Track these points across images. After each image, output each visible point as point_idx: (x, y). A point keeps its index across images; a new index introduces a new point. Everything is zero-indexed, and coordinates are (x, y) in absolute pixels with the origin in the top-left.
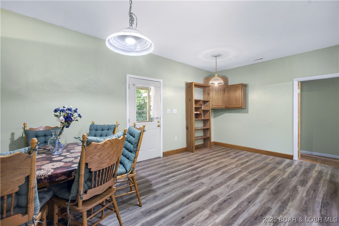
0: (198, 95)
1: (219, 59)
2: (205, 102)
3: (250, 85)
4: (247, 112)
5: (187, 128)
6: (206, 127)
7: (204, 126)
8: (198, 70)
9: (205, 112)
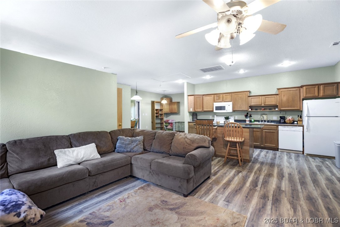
0: (157, 107)
1: (165, 92)
2: (161, 110)
3: (181, 102)
4: (180, 115)
5: (152, 122)
6: (162, 122)
7: (161, 121)
8: (157, 94)
9: (161, 115)
